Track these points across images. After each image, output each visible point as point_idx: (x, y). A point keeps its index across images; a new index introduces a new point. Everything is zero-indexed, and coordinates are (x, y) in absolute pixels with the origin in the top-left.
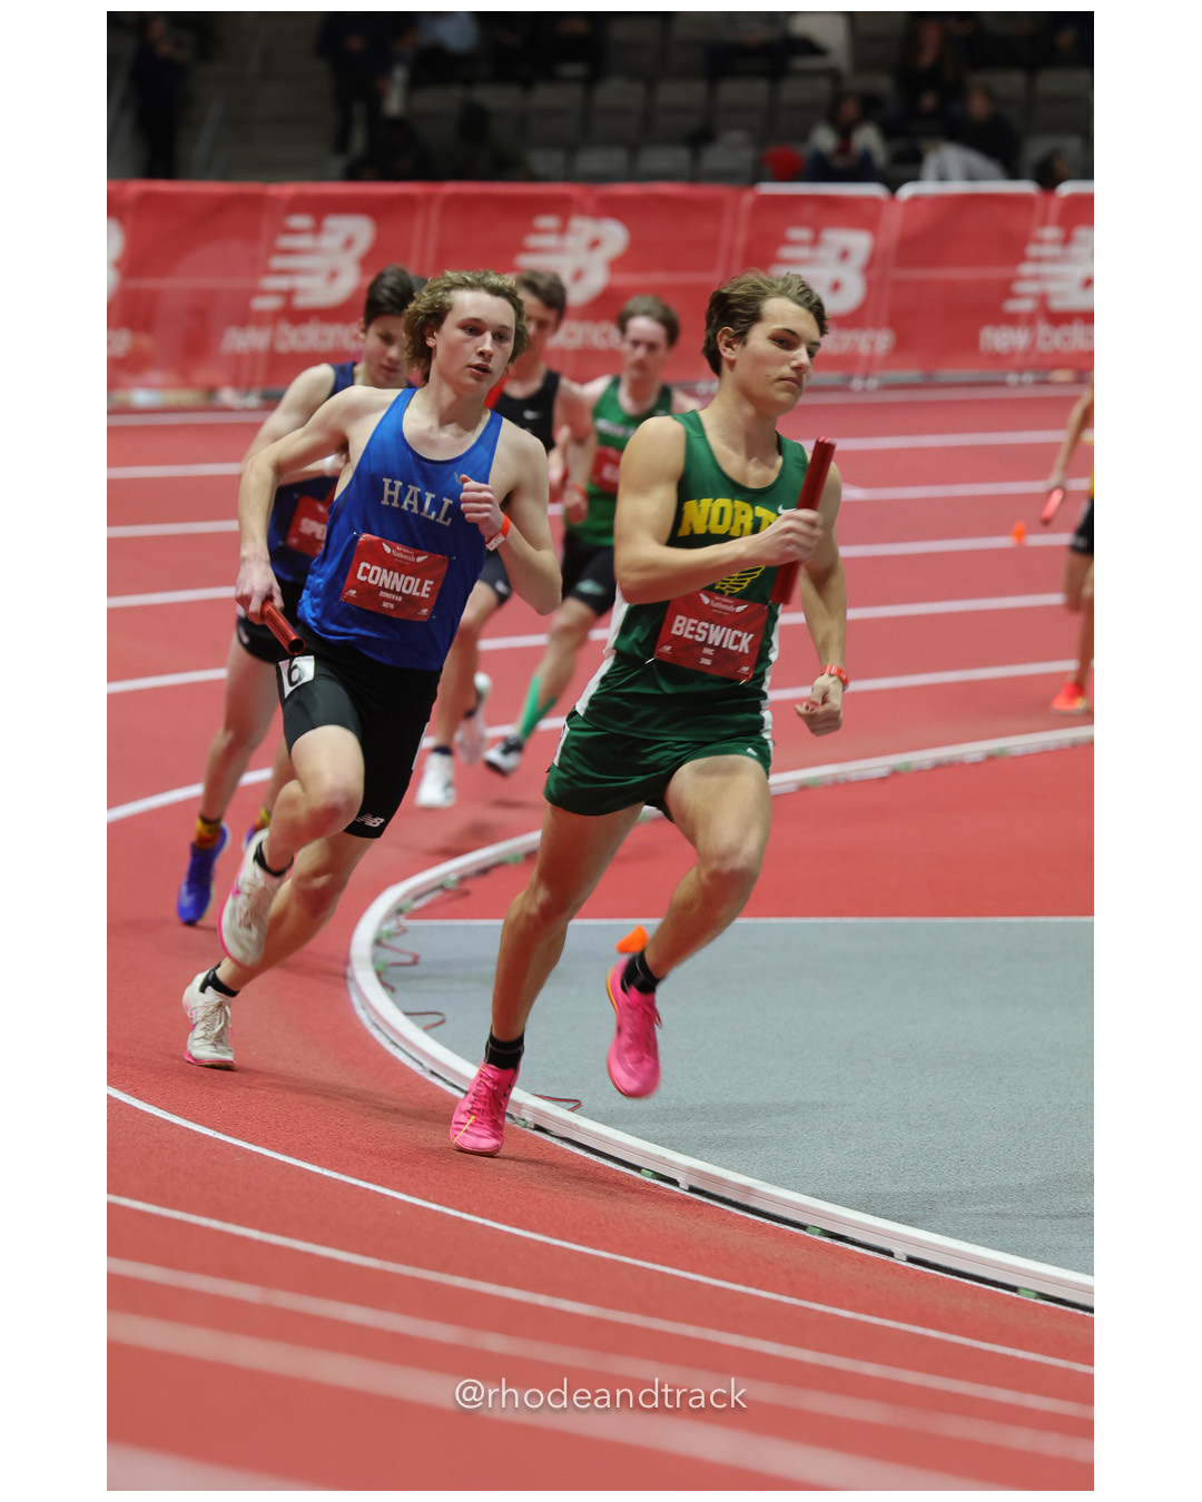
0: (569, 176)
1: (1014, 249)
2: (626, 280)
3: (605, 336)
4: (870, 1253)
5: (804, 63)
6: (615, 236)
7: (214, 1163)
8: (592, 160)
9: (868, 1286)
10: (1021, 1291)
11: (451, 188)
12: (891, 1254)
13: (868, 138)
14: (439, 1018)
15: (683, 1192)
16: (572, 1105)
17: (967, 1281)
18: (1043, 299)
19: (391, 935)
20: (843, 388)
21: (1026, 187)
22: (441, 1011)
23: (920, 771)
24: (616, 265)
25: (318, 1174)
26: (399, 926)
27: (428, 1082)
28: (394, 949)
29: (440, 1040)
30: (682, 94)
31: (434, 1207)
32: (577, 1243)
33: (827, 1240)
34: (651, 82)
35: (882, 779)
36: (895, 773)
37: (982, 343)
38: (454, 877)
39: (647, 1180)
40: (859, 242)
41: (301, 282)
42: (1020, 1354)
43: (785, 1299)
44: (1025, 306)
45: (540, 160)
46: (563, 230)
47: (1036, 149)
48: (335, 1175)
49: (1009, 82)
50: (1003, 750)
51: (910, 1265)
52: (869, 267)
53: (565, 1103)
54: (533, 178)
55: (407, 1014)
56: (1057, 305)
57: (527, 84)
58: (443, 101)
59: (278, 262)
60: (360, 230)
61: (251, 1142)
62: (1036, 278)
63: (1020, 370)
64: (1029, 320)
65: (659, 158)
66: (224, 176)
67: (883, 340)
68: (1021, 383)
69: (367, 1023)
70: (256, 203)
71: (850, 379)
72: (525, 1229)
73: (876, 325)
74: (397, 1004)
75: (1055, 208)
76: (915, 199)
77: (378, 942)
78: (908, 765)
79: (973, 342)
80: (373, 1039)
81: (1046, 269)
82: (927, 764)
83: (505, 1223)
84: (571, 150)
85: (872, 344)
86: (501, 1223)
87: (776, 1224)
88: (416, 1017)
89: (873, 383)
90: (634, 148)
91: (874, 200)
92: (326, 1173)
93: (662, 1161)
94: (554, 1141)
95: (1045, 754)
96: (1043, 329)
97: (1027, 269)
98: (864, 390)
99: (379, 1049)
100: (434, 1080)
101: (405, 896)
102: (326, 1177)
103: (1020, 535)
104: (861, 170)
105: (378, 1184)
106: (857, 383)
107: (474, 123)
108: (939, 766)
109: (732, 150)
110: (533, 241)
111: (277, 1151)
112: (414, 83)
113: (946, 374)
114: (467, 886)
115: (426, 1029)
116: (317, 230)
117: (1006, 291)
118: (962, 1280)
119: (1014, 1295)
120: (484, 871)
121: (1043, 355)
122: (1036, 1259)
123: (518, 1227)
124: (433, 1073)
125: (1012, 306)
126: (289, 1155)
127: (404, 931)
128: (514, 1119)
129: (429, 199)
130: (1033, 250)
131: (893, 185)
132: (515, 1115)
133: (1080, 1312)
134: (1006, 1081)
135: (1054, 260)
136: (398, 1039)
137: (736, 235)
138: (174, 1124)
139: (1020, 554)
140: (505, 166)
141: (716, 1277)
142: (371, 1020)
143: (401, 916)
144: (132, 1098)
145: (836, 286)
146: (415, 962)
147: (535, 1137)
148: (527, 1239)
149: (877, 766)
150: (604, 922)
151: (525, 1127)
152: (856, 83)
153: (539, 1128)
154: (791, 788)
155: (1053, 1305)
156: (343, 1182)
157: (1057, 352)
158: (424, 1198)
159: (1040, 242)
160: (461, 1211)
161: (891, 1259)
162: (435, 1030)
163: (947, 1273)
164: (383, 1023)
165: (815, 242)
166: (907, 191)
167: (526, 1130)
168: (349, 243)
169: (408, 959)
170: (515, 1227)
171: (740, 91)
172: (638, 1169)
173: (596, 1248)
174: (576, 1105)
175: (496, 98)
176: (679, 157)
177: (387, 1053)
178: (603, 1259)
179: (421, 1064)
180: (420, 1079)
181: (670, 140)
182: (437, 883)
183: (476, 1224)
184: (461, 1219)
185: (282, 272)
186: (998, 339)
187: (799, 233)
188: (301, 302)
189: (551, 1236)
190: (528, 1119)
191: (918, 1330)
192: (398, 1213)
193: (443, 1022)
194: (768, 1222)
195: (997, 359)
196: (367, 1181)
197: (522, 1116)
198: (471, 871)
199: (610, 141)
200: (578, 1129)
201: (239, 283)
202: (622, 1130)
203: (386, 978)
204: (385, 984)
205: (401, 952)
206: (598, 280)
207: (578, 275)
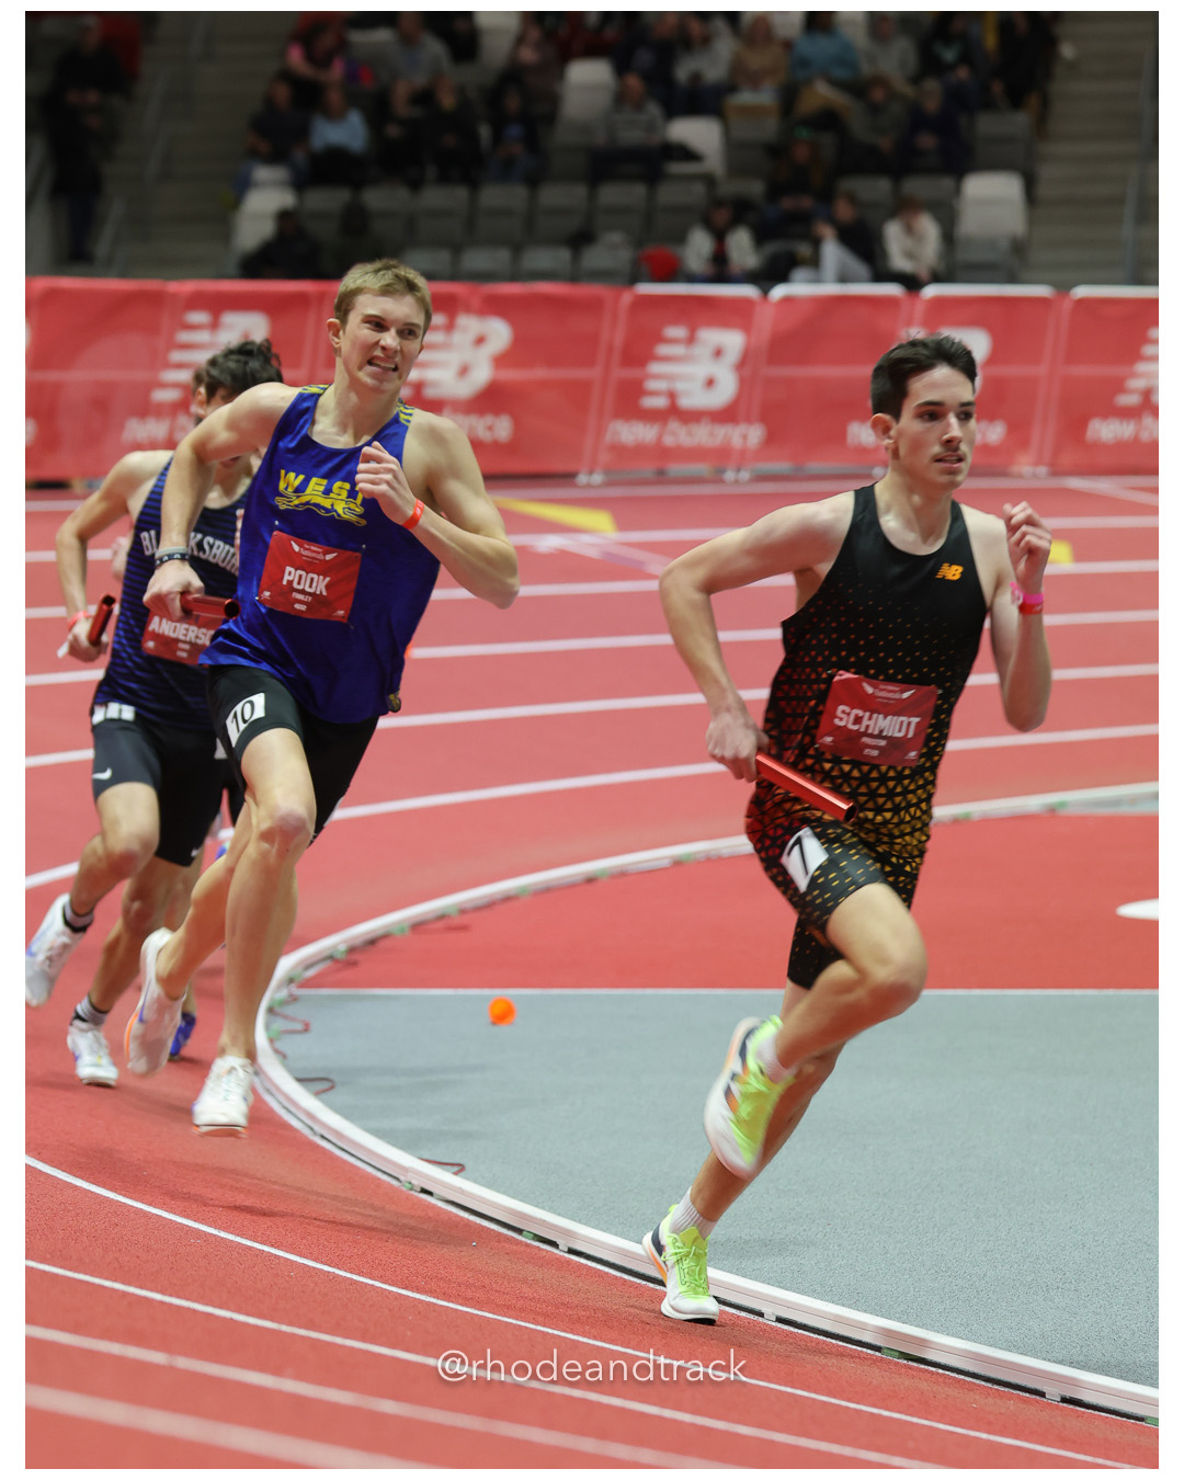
0: (456, 275)
2: (511, 375)
3: (490, 428)
4: (743, 1314)
5: (677, 168)
6: (499, 333)
8: (477, 259)
10: (885, 1351)
12: (761, 1315)
13: (740, 242)
14: (329, 1084)
15: (562, 1254)
16: (456, 1169)
17: (834, 1341)
19: (284, 1003)
20: (717, 479)
21: (892, 290)
22: (331, 1077)
24: (500, 361)
26: (291, 995)
28: (285, 1018)
29: (331, 1105)
30: (564, 196)
31: (326, 1268)
32: (461, 1305)
37: (849, 439)
38: (343, 948)
39: (529, 1242)
40: (733, 341)
42: (886, 1413)
46: (450, 327)
48: (231, 1237)
49: (876, 188)
51: (779, 1325)
52: (742, 365)
53: (449, 1167)
55: (300, 1080)
57: (416, 185)
59: (177, 356)
60: (255, 326)
61: (150, 1205)
65: (541, 257)
66: (123, 275)
67: (754, 434)
70: (156, 300)
71: (721, 471)
73: (749, 420)
74: (290, 1070)
75: (919, 310)
76: (787, 300)
77: (270, 1011)
79: (840, 436)
84: (457, 249)
85: (745, 437)
86: (390, 1285)
87: (651, 1285)
88: (306, 1083)
89: (745, 475)
90: (517, 249)
91: (748, 302)
92: (221, 1234)
93: (543, 1223)
94: (440, 1204)
98: (737, 482)
100: (324, 1144)
101: (294, 967)
102: (222, 1238)
105: (272, 1246)
106: (730, 475)
109: (611, 250)
113: (815, 466)
114: (355, 957)
115: (317, 1094)
116: (215, 326)
118: (829, 1340)
119: (877, 1354)
120: (372, 942)
122: (899, 1320)
123: (407, 1288)
124: (323, 1137)
126: (187, 1217)
127: (295, 1000)
128: (401, 1182)
129: (322, 297)
131: (766, 287)
132: (402, 1178)
133: (940, 1371)
134: (871, 1148)
136: (290, 1104)
137: (615, 333)
138: (76, 1186)
141: (595, 1338)
142: (265, 1086)
143: (293, 985)
144: (36, 1162)
145: (710, 383)
146: (307, 1029)
147: (421, 1200)
148: (416, 1300)
151: (411, 1189)
152: (730, 188)
153: (424, 1191)
154: (666, 863)
155: (916, 1364)
158: (315, 1260)
160: (351, 1272)
161: (761, 1319)
162: (325, 1096)
163: (814, 1333)
164: (273, 1089)
165: (691, 340)
166: (779, 292)
167: (412, 1192)
169: (299, 1027)
171: (619, 194)
172: (519, 1231)
173: (479, 1308)
174: (459, 1168)
175: (381, 198)
176: (559, 257)
177: (280, 1118)
179: (312, 1129)
180: (309, 1141)
181: (552, 241)
182: (327, 953)
183: (368, 1285)
184: (353, 1280)
185: (181, 366)
186: (863, 434)
187: (676, 332)
189: (438, 1297)
190: (414, 1182)
191: (789, 1390)
192: (293, 1274)
193: (332, 1088)
195: (862, 452)
196: (263, 1243)
197: (409, 1179)
198: (358, 942)
199: (494, 241)
200: (462, 1191)
201: (140, 375)
202: (505, 1193)
203: (279, 1045)
204: (277, 1051)
205: (292, 1019)
206: (482, 374)
207: (464, 371)
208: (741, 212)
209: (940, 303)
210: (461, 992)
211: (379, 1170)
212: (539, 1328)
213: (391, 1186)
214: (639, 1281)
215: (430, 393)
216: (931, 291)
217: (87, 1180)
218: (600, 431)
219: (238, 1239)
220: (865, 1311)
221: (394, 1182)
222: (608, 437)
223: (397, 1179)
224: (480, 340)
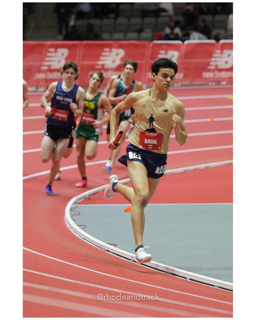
0: (111, 39)
1: (210, 55)
4: (182, 278)
5: (163, 14)
6: (122, 52)
7: (36, 259)
8: (116, 36)
9: (181, 285)
10: (215, 286)
11: (85, 42)
12: (186, 278)
13: (177, 30)
16: (115, 246)
17: (203, 284)
18: (216, 66)
19: (74, 208)
20: (173, 86)
21: (213, 41)
22: (85, 225)
23: (190, 171)
24: (122, 59)
25: (59, 261)
26: (76, 206)
27: (83, 241)
28: (74, 211)
29: (85, 231)
30: (136, 21)
31: (85, 268)
32: (116, 276)
33: (172, 275)
34: (129, 18)
35: (182, 173)
36: (185, 171)
37: (203, 76)
38: (87, 195)
39: (132, 262)
40: (176, 53)
41: (52, 63)
42: (215, 300)
43: (163, 288)
44: (212, 67)
45: (105, 36)
46: (110, 51)
47: (214, 33)
48: (63, 262)
49: (209, 18)
50: (209, 166)
51: (190, 281)
52: (178, 59)
53: (113, 245)
54: (103, 40)
55: (78, 226)
56: (220, 67)
57: (102, 19)
58: (83, 23)
59: (47, 59)
60: (65, 52)
61: (44, 254)
62: (215, 61)
63: (212, 82)
64: (214, 71)
65: (131, 35)
66: (34, 40)
67: (181, 75)
68: (212, 85)
69: (69, 228)
70: (42, 46)
72: (105, 273)
73: (180, 72)
74: (76, 223)
75: (219, 46)
76: (188, 44)
77: (71, 210)
78: (188, 169)
79: (201, 76)
80: (70, 231)
81: (217, 59)
82: (192, 169)
83: (101, 272)
84: (111, 33)
85: (179, 76)
86: (100, 272)
88: (79, 226)
89: (179, 85)
90: (125, 33)
91: (179, 44)
92: (61, 261)
94: (111, 254)
95: (218, 167)
96: (217, 73)
97: (213, 59)
98: (177, 87)
99: (72, 233)
100: (84, 240)
101: (77, 199)
102: (61, 262)
103: (212, 118)
104: (176, 38)
105: (73, 263)
106: (176, 85)
107: (90, 28)
108: (195, 170)
109: (147, 33)
110: (104, 54)
111: (50, 256)
112: (77, 19)
113: (195, 83)
115: (82, 229)
116: (56, 52)
117: (208, 64)
118: (202, 284)
119: (213, 287)
120: (94, 194)
121: (217, 78)
122: (218, 279)
123: (104, 273)
124: (84, 239)
125: (210, 68)
126: (53, 257)
127: (77, 207)
128: (102, 249)
129: (80, 44)
130: (214, 55)
131: (183, 41)
132: (102, 248)
133: (228, 291)
134: (211, 240)
135: (219, 57)
136: (76, 231)
137: (149, 52)
139: (212, 122)
140: (97, 37)
141: (148, 284)
142: (70, 227)
143: (76, 204)
146: (79, 214)
147: (107, 253)
148: (106, 275)
149: (181, 170)
150: (121, 205)
151: (104, 250)
153: (107, 251)
155: (222, 289)
156: (65, 263)
157: (220, 78)
158: (83, 267)
159: (216, 53)
160: (91, 269)
162: (84, 229)
163: (198, 282)
164: (72, 228)
165: (166, 54)
166: (186, 42)
167: (105, 251)
168: (63, 55)
169: (78, 213)
170: (103, 273)
171: (149, 20)
172: (130, 260)
173: (121, 277)
174: (116, 245)
175: (95, 22)
176: (135, 35)
177: (74, 234)
178: (123, 280)
179: (81, 237)
180: (81, 240)
181: (133, 31)
182: (84, 196)
183: (95, 272)
184: (91, 271)
185: (48, 61)
186: (206, 75)
187: (162, 52)
188: (52, 68)
189: (111, 275)
190: (105, 249)
191: (193, 295)
192: (77, 270)
193: (86, 227)
194: (159, 271)
195: (206, 79)
196: (70, 263)
197: (104, 248)
198: (91, 194)
199: (120, 31)
200: (116, 251)
201: (38, 63)
202: (126, 251)
203: (73, 218)
204: (73, 219)
205: (76, 212)
206: (118, 62)
207: (114, 61)
208: (177, 24)
209: (224, 44)
210: (115, 205)
211: (97, 246)
212: (135, 282)
213: (100, 249)
214: (157, 271)
215: (106, 67)
216: (222, 41)
217: (29, 249)
218: (145, 75)
219: (65, 262)
220: (210, 277)
221: (101, 249)
222: (147, 77)
223: (101, 248)
224: (117, 54)
